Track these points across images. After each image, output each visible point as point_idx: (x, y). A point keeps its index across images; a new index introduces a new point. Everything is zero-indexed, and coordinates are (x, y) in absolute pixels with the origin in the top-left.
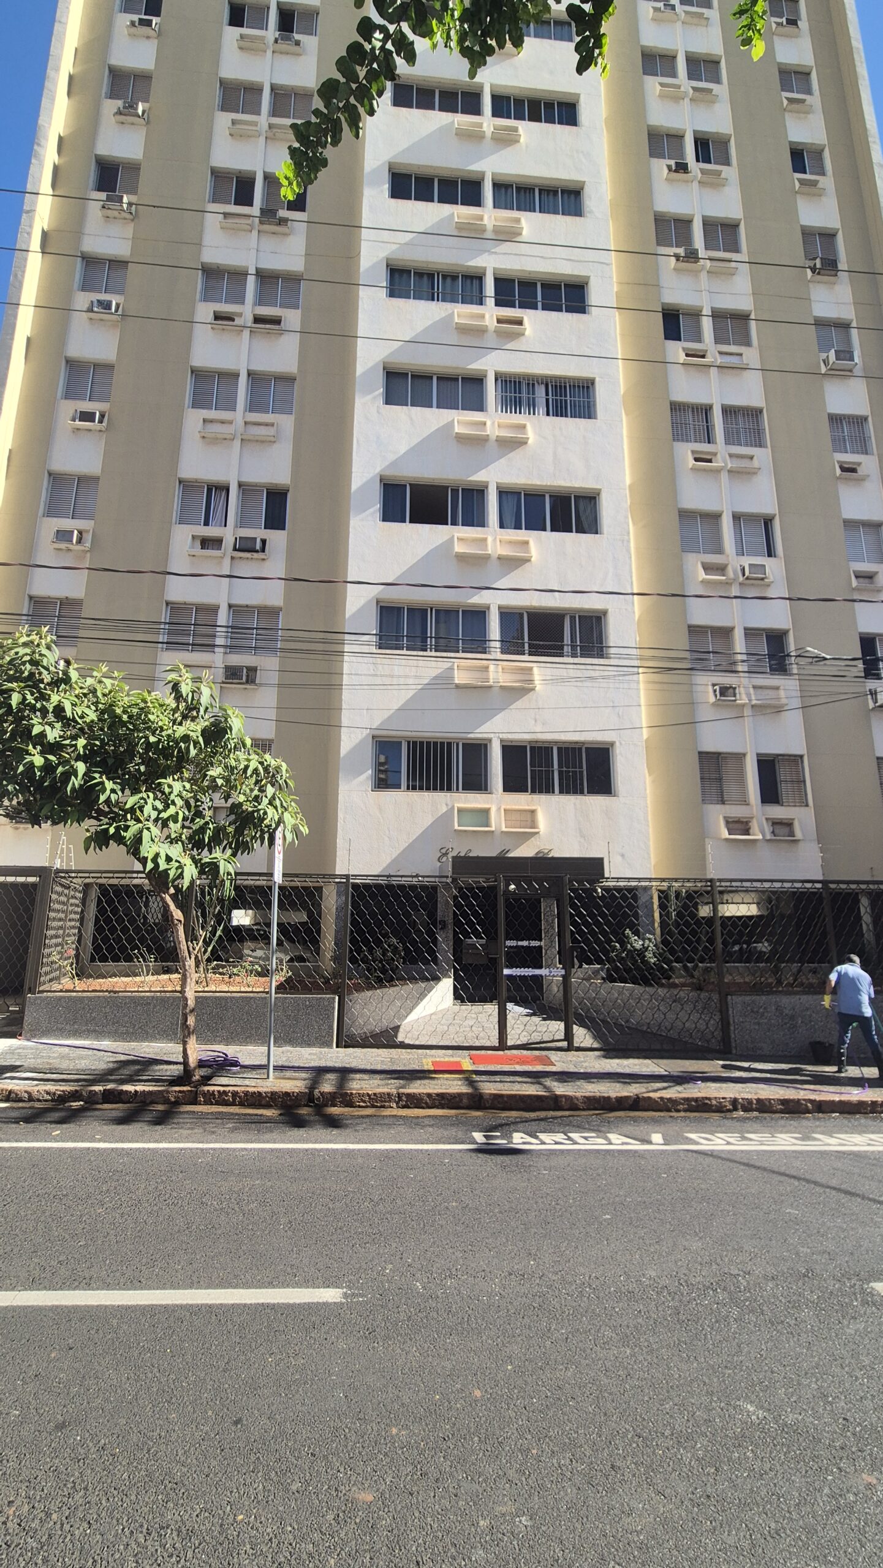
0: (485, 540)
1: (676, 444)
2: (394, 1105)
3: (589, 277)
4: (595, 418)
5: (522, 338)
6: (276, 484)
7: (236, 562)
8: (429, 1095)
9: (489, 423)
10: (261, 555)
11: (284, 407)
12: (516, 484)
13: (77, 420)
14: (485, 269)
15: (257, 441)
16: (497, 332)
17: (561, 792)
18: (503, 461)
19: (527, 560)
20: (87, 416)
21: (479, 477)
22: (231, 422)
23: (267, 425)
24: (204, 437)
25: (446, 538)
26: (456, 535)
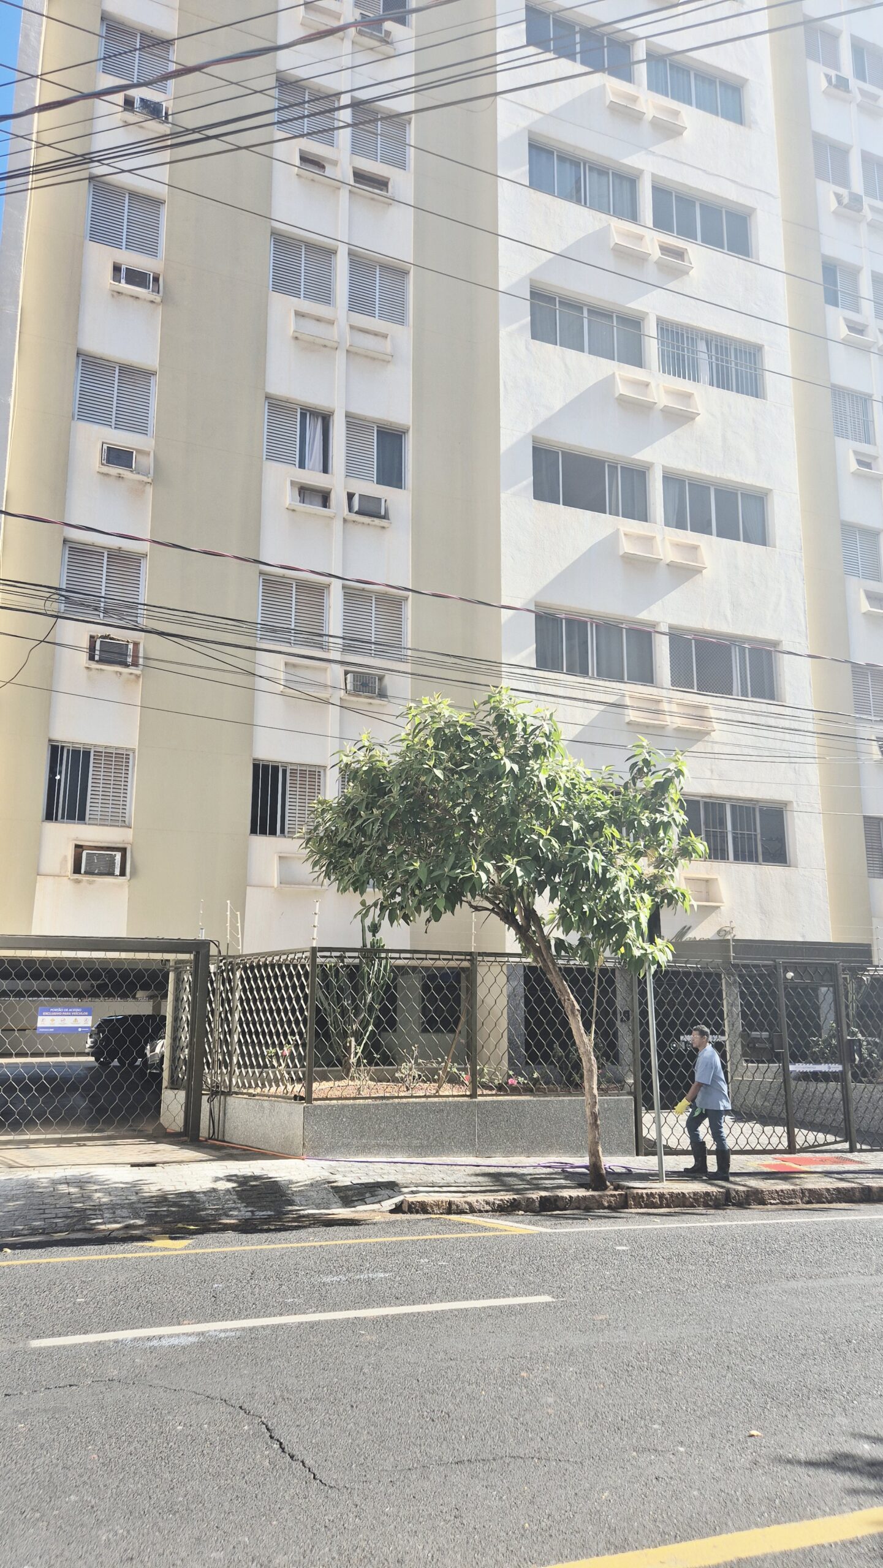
0: (652, 538)
1: (836, 438)
2: (800, 1201)
3: (753, 210)
4: (764, 398)
5: (685, 277)
6: (391, 423)
7: (350, 526)
8: (828, 1190)
9: (653, 385)
10: (384, 522)
11: (396, 312)
12: (684, 470)
13: (123, 281)
14: (641, 172)
15: (366, 356)
16: (658, 263)
17: (736, 858)
18: (669, 438)
19: (698, 571)
20: (136, 277)
21: (643, 455)
22: (331, 323)
23: (376, 334)
24: (296, 338)
25: (609, 531)
26: (622, 530)
